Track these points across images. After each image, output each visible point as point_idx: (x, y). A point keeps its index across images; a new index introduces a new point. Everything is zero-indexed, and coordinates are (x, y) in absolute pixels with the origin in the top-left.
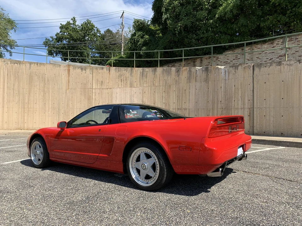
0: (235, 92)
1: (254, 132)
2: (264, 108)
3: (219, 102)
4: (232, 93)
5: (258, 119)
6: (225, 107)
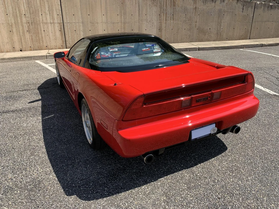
0: (41, 5)
1: (67, 47)
2: (74, 24)
3: (23, 16)
4: (37, 5)
5: (70, 34)
6: (31, 21)
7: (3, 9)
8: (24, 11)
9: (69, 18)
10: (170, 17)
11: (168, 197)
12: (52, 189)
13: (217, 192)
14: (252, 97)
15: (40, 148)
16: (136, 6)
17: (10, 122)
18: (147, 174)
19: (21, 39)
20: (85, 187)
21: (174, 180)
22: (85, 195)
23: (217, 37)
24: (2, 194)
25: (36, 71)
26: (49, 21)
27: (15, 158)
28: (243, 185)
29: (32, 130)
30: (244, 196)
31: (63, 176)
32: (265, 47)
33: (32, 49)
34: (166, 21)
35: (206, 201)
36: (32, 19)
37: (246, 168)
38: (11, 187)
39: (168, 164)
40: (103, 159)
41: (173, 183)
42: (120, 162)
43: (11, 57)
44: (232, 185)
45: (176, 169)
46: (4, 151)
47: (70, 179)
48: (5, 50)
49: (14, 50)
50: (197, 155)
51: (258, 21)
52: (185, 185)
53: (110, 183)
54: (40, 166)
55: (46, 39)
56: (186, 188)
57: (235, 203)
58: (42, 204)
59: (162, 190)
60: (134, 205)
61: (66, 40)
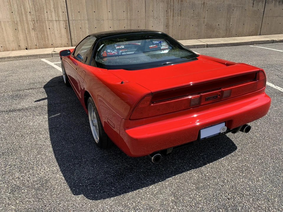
0: (46, 2)
1: (73, 44)
2: (80, 21)
3: (28, 13)
4: (42, 2)
5: (75, 32)
6: (37, 19)
7: (8, 7)
8: (29, 9)
9: (74, 15)
10: (177, 14)
11: (177, 197)
12: (59, 188)
13: (226, 193)
14: (263, 95)
15: (47, 147)
16: (142, 2)
17: (17, 121)
18: (154, 173)
19: (26, 37)
20: (92, 187)
21: (182, 180)
22: (92, 195)
23: (226, 33)
24: (10, 193)
25: (42, 70)
26: (54, 19)
27: (21, 157)
28: (254, 185)
29: (38, 129)
30: (255, 196)
31: (70, 175)
32: (276, 43)
33: (38, 47)
34: (173, 17)
35: (215, 202)
36: (37, 17)
37: (257, 168)
38: (18, 186)
39: (176, 164)
40: (110, 158)
41: (181, 183)
42: (127, 161)
43: (17, 56)
44: (242, 185)
45: (185, 168)
46: (11, 150)
47: (76, 178)
48: (11, 49)
49: (19, 48)
50: (206, 155)
51: (269, 17)
52: (194, 185)
53: (117, 182)
54: (47, 165)
55: (51, 37)
56: (195, 188)
57: (245, 204)
58: (49, 203)
59: (170, 190)
60: (141, 204)
61: (72, 38)
